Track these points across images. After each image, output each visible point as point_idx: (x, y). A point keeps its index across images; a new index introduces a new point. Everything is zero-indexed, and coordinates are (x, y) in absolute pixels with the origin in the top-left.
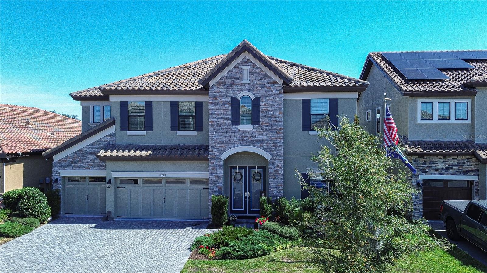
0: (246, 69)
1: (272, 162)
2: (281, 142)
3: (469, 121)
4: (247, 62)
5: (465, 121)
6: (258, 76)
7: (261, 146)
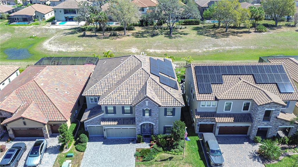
0: (147, 102)
1: (155, 125)
2: (158, 120)
3: (216, 107)
4: (147, 100)
5: (215, 107)
6: (151, 103)
7: (152, 121)
